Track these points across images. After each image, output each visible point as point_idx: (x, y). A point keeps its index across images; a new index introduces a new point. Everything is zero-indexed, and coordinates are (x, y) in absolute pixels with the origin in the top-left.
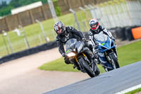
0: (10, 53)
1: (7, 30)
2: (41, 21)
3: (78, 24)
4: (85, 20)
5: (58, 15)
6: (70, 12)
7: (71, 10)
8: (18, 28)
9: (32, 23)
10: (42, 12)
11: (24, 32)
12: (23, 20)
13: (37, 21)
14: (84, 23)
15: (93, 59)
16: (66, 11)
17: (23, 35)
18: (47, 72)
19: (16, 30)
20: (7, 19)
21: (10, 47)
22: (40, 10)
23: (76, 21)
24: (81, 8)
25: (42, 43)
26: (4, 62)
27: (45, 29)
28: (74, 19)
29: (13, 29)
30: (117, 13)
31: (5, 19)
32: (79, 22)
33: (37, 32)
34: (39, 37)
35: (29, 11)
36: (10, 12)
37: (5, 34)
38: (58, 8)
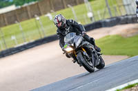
0: (43, 37)
1: (40, 15)
2: (73, 6)
3: (109, 9)
4: (116, 5)
8: (50, 12)
9: (64, 8)
12: (55, 5)
13: (69, 6)
14: (115, 8)
15: (94, 52)
19: (49, 15)
21: (43, 31)
23: (107, 6)
26: (37, 45)
27: (77, 14)
28: (105, 5)
31: (37, 3)
32: (110, 7)
37: (38, 18)
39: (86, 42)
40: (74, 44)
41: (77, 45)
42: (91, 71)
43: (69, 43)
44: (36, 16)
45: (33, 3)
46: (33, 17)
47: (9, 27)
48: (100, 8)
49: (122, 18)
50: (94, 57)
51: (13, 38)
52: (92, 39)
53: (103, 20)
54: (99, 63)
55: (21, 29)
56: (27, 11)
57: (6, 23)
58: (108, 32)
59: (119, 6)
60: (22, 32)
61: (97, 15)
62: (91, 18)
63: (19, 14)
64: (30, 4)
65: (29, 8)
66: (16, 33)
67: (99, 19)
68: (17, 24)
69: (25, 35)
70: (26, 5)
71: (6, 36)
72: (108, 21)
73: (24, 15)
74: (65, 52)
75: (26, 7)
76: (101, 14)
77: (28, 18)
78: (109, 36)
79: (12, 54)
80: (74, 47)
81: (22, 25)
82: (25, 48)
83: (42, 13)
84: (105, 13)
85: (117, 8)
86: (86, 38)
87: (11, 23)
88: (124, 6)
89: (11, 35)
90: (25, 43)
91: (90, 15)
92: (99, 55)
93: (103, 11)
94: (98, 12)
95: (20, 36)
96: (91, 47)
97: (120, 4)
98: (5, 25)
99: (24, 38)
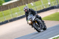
1: (27, 3)
17: (34, 5)
25: (42, 9)
27: (43, 3)
29: (30, 3)
33: (40, 4)
34: (41, 6)
37: (27, 5)
39: (37, 19)
40: (32, 20)
41: (33, 20)
42: (39, 31)
43: (30, 19)
44: (26, 4)
46: (25, 4)
47: (14, 9)
50: (41, 25)
51: (16, 13)
52: (40, 17)
53: (55, 6)
54: (43, 28)
55: (20, 9)
56: (22, 2)
57: (13, 7)
58: (57, 11)
61: (52, 4)
62: (50, 5)
63: (19, 3)
66: (18, 11)
67: (53, 5)
68: (18, 7)
69: (21, 12)
71: (13, 13)
72: (57, 6)
73: (21, 3)
74: (28, 23)
76: (54, 3)
77: (23, 5)
78: (57, 13)
79: (16, 20)
80: (32, 21)
84: (55, 3)
86: (37, 17)
87: (15, 7)
89: (15, 12)
90: (21, 16)
91: (49, 3)
92: (44, 24)
94: (53, 2)
95: (19, 12)
96: (39, 21)
98: (13, 8)
99: (21, 13)
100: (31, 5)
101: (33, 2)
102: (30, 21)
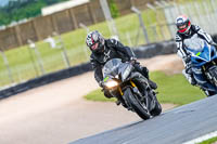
0: (40, 74)
1: (35, 39)
2: (87, 25)
4: (155, 24)
5: (114, 17)
6: (133, 12)
7: (133, 8)
8: (52, 36)
9: (73, 29)
10: (90, 11)
11: (61, 43)
12: (59, 25)
13: (81, 25)
15: (148, 89)
16: (126, 10)
18: (98, 103)
20: (35, 23)
21: (41, 66)
22: (86, 9)
23: (141, 25)
24: (149, 5)
26: (31, 88)
28: (138, 23)
29: (45, 37)
30: (205, 13)
31: (32, 22)
35: (69, 10)
36: (40, 12)
37: (33, 45)
38: (114, 5)
39: (137, 73)
40: (120, 76)
44: (29, 41)
45: (26, 20)
46: (25, 43)
48: (130, 29)
49: (165, 45)
50: (149, 96)
52: (145, 69)
55: (6, 62)
56: (15, 35)
59: (161, 26)
60: (8, 67)
63: (4, 39)
64: (20, 22)
65: (18, 30)
69: (13, 70)
70: (13, 24)
73: (11, 40)
74: (104, 88)
75: (14, 28)
76: (132, 39)
80: (119, 80)
81: (8, 56)
82: (13, 91)
83: (40, 37)
85: (157, 29)
88: (168, 25)
90: (14, 85)
93: (135, 33)
94: (128, 36)
97: (162, 22)
99: (10, 76)
100: (49, 44)
101: (55, 33)
102: (115, 79)
